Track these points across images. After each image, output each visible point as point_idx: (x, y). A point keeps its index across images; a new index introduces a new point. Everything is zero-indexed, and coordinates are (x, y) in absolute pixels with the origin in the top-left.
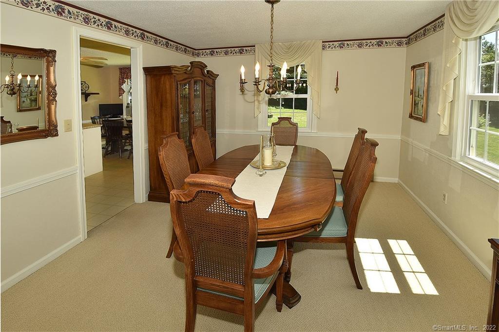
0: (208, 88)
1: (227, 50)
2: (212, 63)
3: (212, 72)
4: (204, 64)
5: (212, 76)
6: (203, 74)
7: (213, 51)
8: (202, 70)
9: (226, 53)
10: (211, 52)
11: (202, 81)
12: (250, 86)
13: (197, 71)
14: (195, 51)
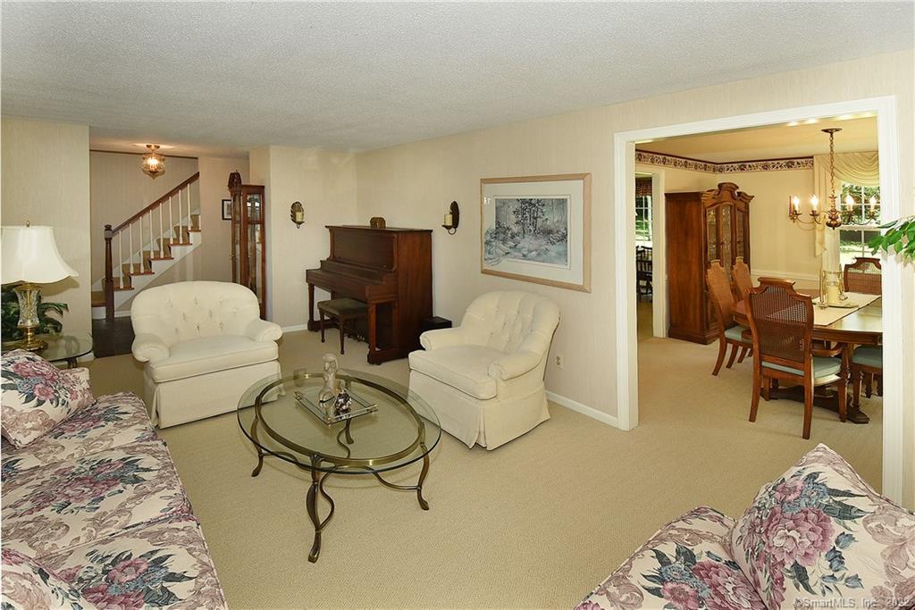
0: (739, 215)
1: (766, 164)
2: (745, 182)
3: (745, 194)
4: (735, 185)
5: (745, 199)
6: (733, 197)
7: (743, 166)
8: (731, 192)
9: (765, 168)
10: (740, 167)
11: (731, 206)
12: (805, 217)
13: (726, 194)
14: (718, 167)
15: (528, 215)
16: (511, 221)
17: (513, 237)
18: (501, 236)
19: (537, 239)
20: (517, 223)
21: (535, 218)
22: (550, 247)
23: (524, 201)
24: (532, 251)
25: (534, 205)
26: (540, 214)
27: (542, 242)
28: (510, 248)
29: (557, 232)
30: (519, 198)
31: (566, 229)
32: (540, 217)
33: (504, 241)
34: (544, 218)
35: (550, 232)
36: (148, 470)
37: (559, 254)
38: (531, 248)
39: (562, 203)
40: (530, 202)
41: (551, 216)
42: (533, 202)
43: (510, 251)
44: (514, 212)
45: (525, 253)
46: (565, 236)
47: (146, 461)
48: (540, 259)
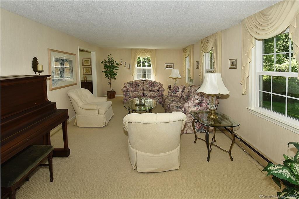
28: (60, 77)
30: (62, 58)
31: (72, 69)
33: (58, 75)
37: (71, 76)
39: (71, 61)
46: (72, 71)
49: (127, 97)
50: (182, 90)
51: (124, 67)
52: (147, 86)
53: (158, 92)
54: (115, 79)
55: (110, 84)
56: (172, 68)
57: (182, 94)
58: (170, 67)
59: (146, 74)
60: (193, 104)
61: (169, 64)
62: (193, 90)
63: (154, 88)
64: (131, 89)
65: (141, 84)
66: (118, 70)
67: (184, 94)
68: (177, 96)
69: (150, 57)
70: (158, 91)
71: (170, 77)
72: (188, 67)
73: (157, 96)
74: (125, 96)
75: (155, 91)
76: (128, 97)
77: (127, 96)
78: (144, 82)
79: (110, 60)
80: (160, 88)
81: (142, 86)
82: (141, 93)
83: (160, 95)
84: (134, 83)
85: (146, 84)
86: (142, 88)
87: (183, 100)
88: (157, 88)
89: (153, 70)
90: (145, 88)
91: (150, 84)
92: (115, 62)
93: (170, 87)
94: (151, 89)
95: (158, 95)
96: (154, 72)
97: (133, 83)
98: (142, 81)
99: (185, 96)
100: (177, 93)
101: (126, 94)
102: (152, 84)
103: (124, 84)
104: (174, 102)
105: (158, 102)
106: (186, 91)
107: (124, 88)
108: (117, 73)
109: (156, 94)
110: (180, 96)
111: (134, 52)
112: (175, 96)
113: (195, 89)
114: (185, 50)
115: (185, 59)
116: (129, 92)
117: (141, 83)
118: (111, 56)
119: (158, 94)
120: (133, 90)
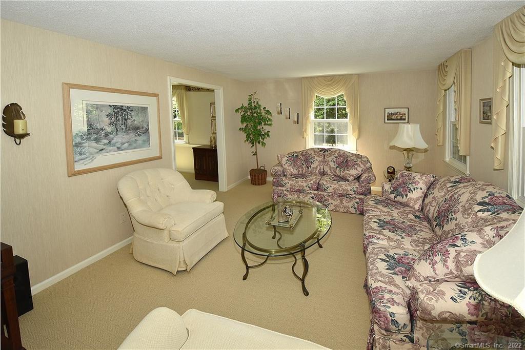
15: (120, 118)
16: (104, 123)
17: (106, 135)
18: (94, 136)
19: (128, 134)
20: (110, 124)
21: (126, 120)
22: (138, 138)
23: (115, 107)
24: (125, 143)
25: (125, 110)
26: (129, 117)
27: (132, 135)
28: (105, 145)
29: (142, 128)
30: (111, 104)
31: (148, 125)
32: (129, 119)
33: (97, 140)
34: (132, 120)
35: (137, 128)
36: (375, 222)
37: (144, 141)
38: (124, 141)
39: (144, 110)
40: (121, 108)
41: (137, 118)
42: (124, 108)
43: (104, 147)
44: (108, 115)
45: (119, 146)
46: (147, 130)
47: (375, 226)
48: (131, 147)
49: (280, 188)
50: (424, 188)
51: (287, 118)
52: (332, 164)
53: (357, 185)
54: (264, 144)
55: (255, 154)
56: (405, 120)
57: (424, 200)
58: (399, 118)
59: (336, 134)
60: (456, 277)
61: (396, 110)
62: (464, 199)
63: (348, 172)
64: (292, 170)
65: (318, 159)
66: (270, 125)
67: (431, 203)
68: (408, 206)
69: (346, 93)
70: (358, 178)
71: (391, 144)
72: (451, 116)
73: (352, 192)
74: (275, 184)
75: (348, 181)
76: (282, 188)
77: (281, 186)
78: (326, 153)
79: (253, 105)
80: (364, 171)
81: (319, 165)
82: (312, 182)
83: (360, 191)
84: (300, 156)
85: (330, 159)
86: (318, 168)
87: (425, 223)
88: (354, 172)
89: (351, 126)
90: (327, 169)
91: (339, 161)
92: (265, 108)
93: (393, 173)
94: (339, 174)
95: (354, 191)
96: (354, 131)
97: (297, 156)
98: (322, 152)
99: (432, 211)
100: (406, 195)
101: (278, 181)
102: (345, 161)
103: (278, 156)
104: (386, 232)
105: (355, 208)
106: (438, 194)
107: (276, 168)
108: (269, 132)
109: (349, 188)
110: (417, 207)
111: (307, 84)
112: (401, 203)
113: (472, 198)
114: (442, 68)
115: (445, 96)
116: (284, 178)
117: (318, 156)
118: (255, 96)
119: (355, 189)
120: (295, 172)
